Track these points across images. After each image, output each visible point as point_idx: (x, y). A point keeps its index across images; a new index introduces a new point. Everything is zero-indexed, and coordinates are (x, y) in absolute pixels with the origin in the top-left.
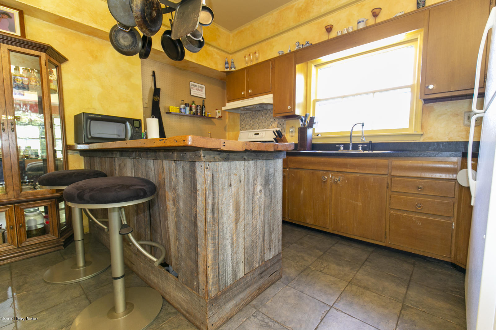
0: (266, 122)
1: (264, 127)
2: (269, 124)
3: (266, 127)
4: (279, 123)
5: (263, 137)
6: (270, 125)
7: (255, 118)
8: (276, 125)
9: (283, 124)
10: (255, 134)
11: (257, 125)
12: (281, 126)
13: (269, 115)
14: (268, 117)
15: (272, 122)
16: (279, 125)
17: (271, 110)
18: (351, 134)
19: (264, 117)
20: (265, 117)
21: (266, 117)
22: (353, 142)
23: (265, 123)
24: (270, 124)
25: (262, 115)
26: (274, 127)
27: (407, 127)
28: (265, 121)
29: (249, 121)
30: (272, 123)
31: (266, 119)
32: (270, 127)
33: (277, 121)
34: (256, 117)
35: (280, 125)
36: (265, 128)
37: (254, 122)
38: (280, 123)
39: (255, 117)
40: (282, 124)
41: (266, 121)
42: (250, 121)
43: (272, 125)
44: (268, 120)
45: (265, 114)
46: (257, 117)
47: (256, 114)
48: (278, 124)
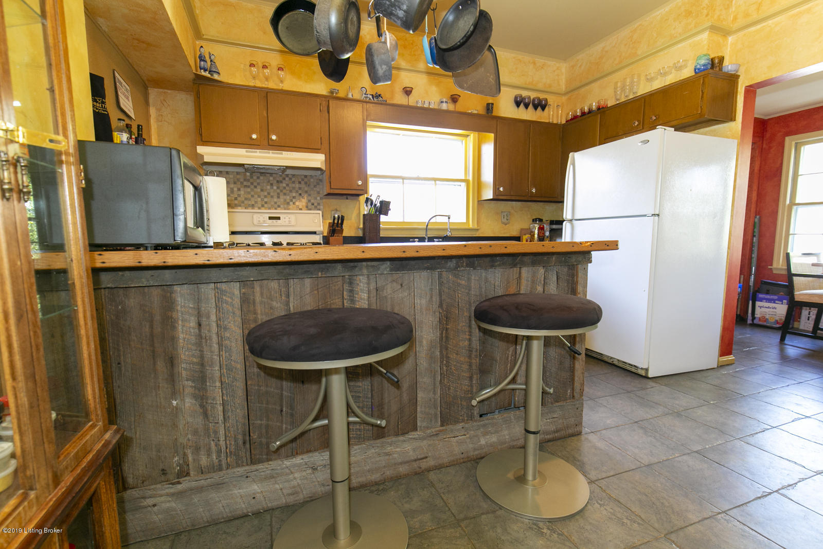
0: (281, 197)
1: (276, 206)
2: (288, 201)
3: (282, 206)
4: (309, 201)
5: (293, 224)
6: (291, 203)
7: (252, 187)
8: (304, 204)
9: (319, 204)
10: (270, 218)
11: (259, 199)
12: (313, 206)
13: (287, 185)
14: (285, 188)
15: (294, 197)
16: (310, 204)
17: (290, 176)
18: (427, 226)
19: (275, 188)
20: (278, 188)
21: (281, 188)
22: (428, 236)
23: (278, 197)
24: (292, 201)
25: (271, 182)
26: (300, 207)
27: (464, 220)
28: (278, 194)
29: (235, 189)
30: (294, 200)
31: (281, 191)
32: (291, 207)
33: (306, 198)
34: (255, 184)
35: (313, 204)
36: (279, 206)
37: (249, 193)
38: (312, 201)
39: (252, 184)
40: (316, 204)
41: (281, 194)
42: (239, 190)
43: (294, 203)
44: (285, 194)
45: (278, 182)
46: (258, 184)
47: (255, 178)
48: (307, 203)
